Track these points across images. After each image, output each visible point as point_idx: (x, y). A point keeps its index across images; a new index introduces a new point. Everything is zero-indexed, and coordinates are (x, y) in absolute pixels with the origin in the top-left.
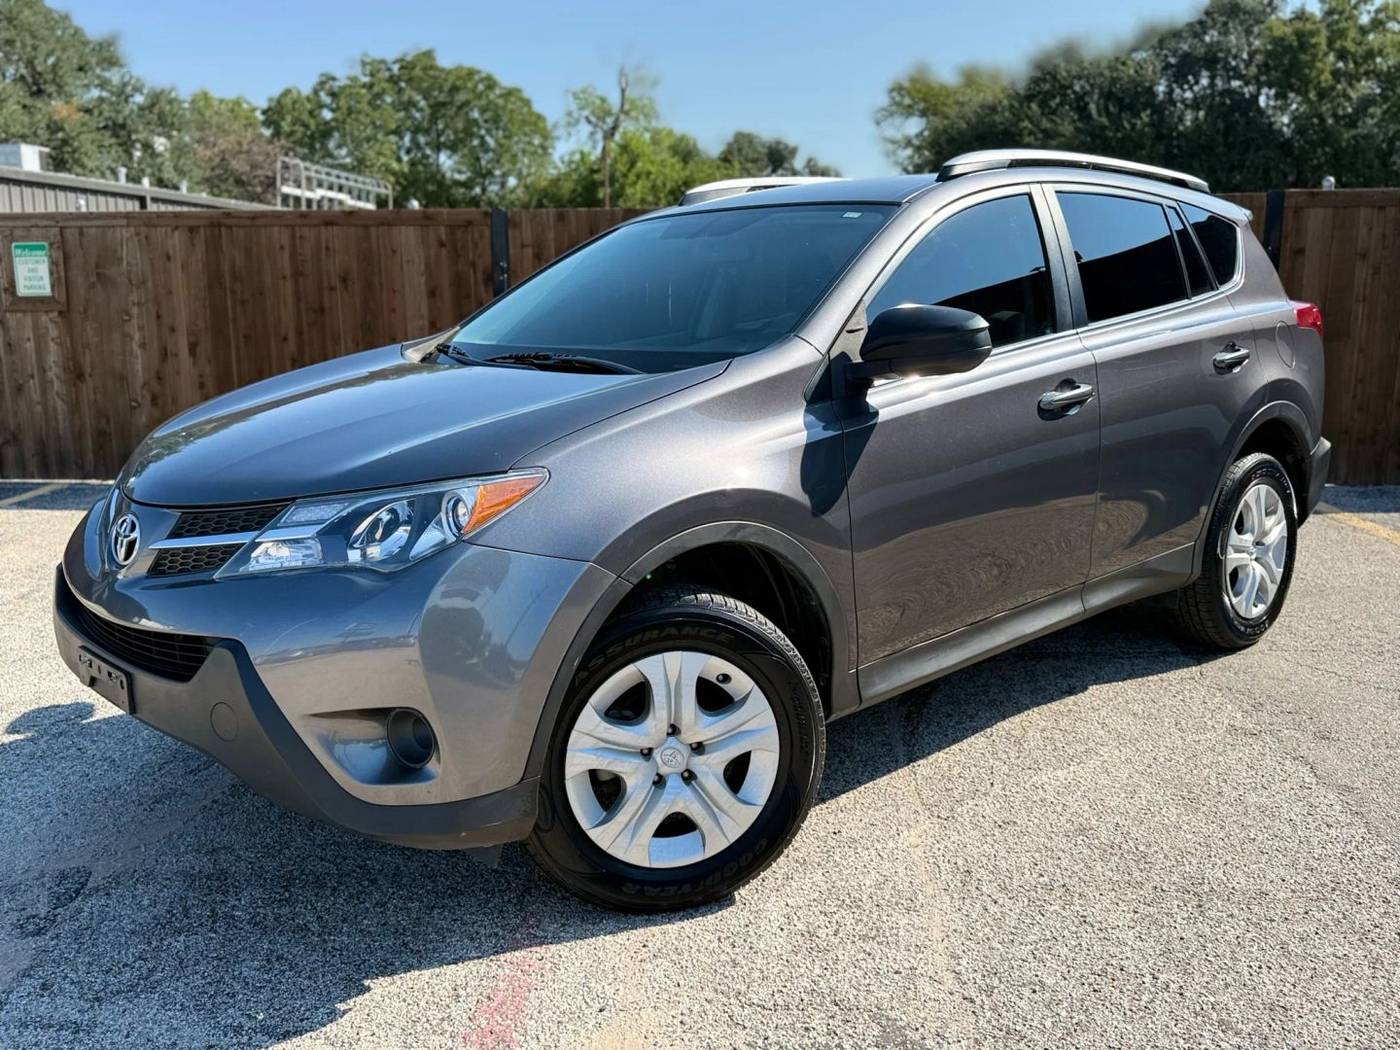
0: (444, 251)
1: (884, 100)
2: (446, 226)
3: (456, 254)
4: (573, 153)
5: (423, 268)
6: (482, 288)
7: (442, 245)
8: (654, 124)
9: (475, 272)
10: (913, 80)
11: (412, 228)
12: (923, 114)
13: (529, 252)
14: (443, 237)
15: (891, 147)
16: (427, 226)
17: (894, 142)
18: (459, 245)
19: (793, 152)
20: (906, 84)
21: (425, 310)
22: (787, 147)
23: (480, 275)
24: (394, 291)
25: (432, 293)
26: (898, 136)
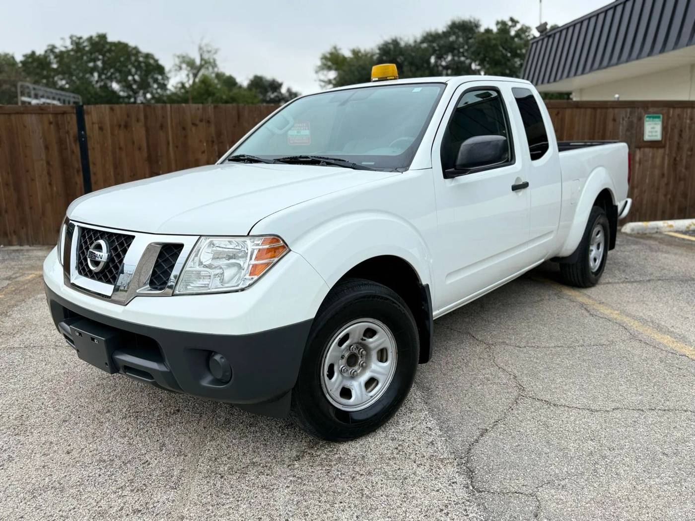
0: (52, 126)
1: (319, 63)
2: (52, 114)
3: (58, 127)
4: (178, 83)
5: (41, 135)
6: (73, 145)
7: (51, 123)
8: (216, 70)
9: (69, 138)
10: (331, 54)
11: (34, 115)
12: (336, 70)
13: (96, 127)
14: (51, 120)
15: (323, 84)
16: (42, 114)
17: (323, 81)
18: (60, 122)
19: (280, 85)
20: (328, 56)
21: (44, 156)
22: (277, 82)
23: (72, 139)
24: (26, 146)
25: (47, 148)
26: (326, 79)
